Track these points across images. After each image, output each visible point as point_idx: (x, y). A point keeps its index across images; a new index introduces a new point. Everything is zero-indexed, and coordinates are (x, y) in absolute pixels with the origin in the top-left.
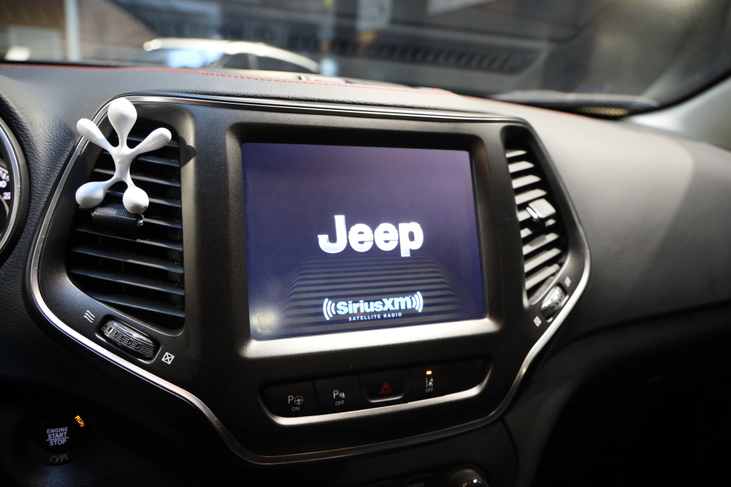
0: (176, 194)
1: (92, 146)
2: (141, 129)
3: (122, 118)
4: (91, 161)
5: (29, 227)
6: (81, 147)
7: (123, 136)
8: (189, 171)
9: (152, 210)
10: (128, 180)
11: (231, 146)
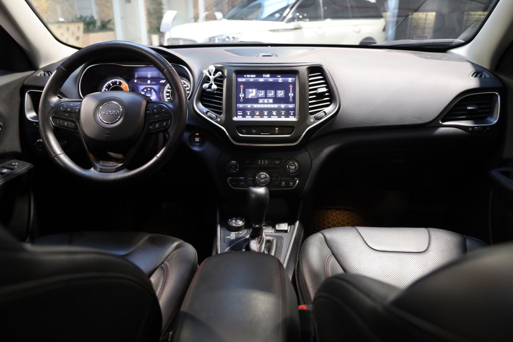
0: (222, 86)
1: (206, 76)
2: (216, 72)
3: (212, 70)
4: (206, 79)
5: (194, 93)
6: (204, 76)
7: (212, 74)
8: (225, 81)
9: (217, 90)
10: (213, 83)
11: (234, 75)
